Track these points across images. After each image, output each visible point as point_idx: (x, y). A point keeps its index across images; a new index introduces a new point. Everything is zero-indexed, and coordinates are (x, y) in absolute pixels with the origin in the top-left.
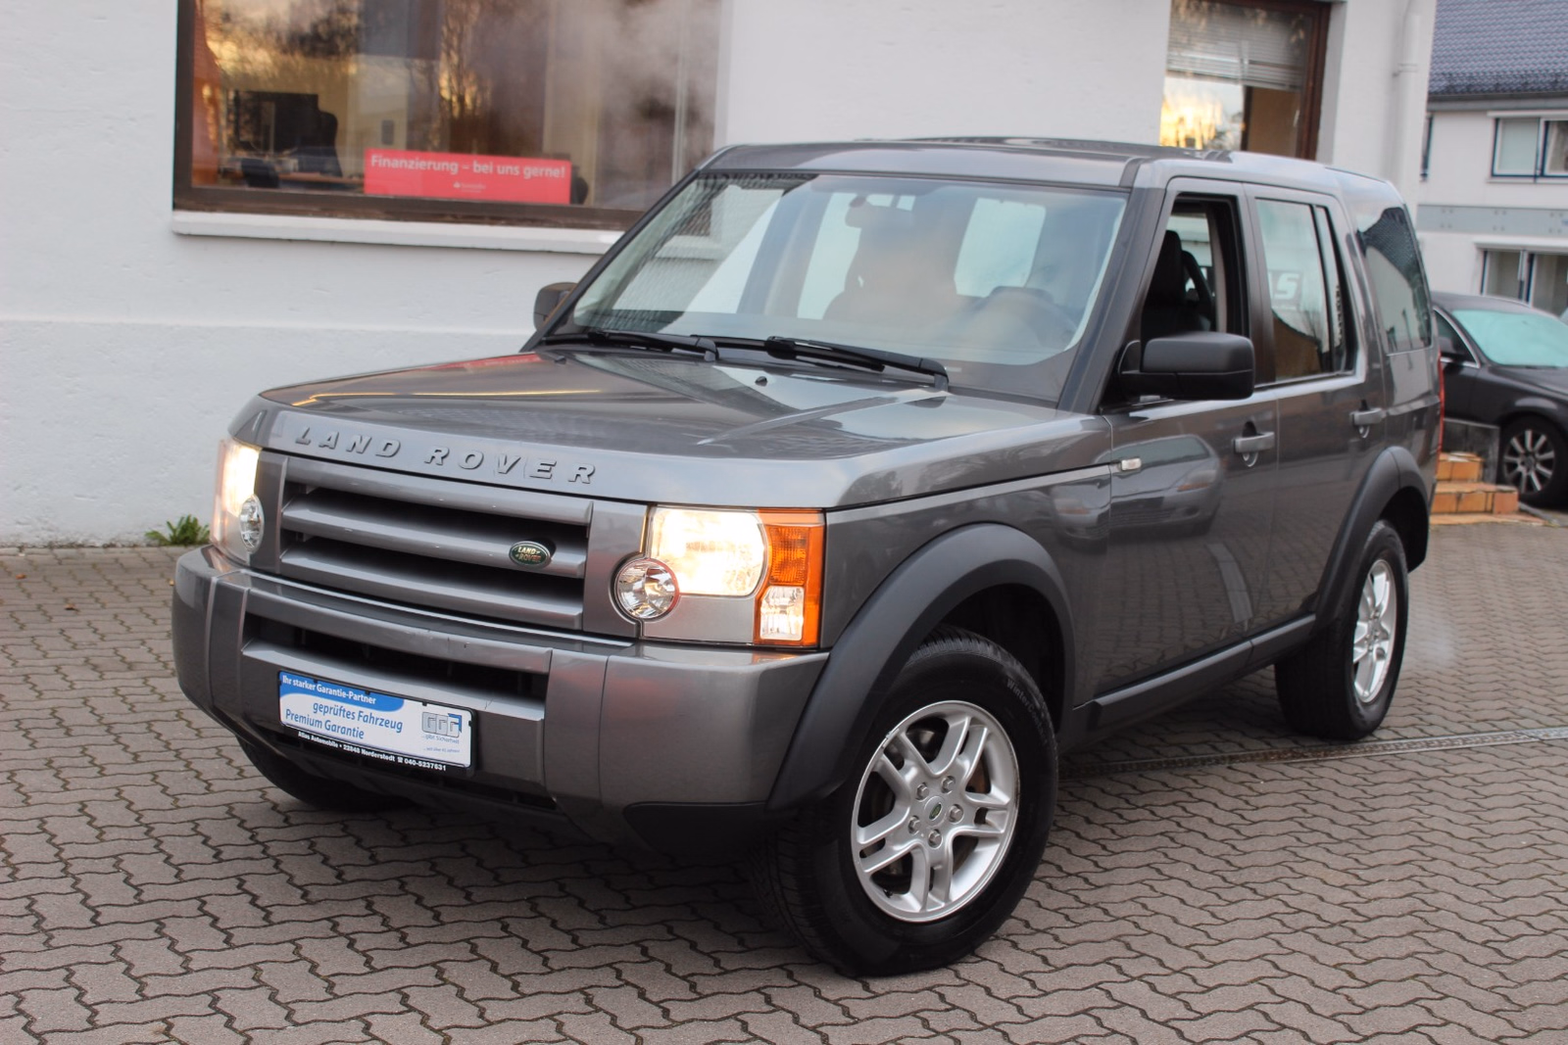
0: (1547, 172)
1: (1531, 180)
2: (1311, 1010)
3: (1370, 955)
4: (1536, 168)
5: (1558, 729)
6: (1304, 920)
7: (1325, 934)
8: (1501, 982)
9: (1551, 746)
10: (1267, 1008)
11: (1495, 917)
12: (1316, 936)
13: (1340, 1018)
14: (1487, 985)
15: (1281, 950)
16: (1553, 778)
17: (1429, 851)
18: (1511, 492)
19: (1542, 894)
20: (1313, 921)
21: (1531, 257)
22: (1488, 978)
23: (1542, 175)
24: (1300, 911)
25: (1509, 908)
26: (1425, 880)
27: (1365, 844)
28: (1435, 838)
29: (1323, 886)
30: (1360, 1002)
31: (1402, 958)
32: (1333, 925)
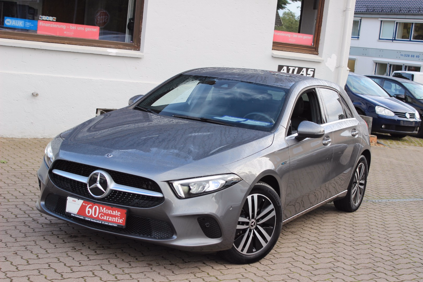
0: (396, 39)
1: (392, 41)
2: (304, 257)
3: (321, 247)
4: (393, 37)
5: (378, 200)
6: (304, 240)
7: (309, 243)
8: (353, 254)
9: (375, 203)
10: (294, 257)
11: (354, 240)
12: (308, 243)
13: (312, 260)
14: (350, 254)
15: (298, 246)
16: (375, 211)
17: (339, 226)
18: (375, 137)
19: (367, 236)
20: (307, 240)
21: (391, 65)
22: (350, 253)
23: (395, 40)
24: (304, 237)
25: (358, 239)
26: (337, 232)
27: (322, 224)
28: (341, 223)
29: (310, 232)
30: (317, 257)
31: (329, 248)
32: (312, 241)
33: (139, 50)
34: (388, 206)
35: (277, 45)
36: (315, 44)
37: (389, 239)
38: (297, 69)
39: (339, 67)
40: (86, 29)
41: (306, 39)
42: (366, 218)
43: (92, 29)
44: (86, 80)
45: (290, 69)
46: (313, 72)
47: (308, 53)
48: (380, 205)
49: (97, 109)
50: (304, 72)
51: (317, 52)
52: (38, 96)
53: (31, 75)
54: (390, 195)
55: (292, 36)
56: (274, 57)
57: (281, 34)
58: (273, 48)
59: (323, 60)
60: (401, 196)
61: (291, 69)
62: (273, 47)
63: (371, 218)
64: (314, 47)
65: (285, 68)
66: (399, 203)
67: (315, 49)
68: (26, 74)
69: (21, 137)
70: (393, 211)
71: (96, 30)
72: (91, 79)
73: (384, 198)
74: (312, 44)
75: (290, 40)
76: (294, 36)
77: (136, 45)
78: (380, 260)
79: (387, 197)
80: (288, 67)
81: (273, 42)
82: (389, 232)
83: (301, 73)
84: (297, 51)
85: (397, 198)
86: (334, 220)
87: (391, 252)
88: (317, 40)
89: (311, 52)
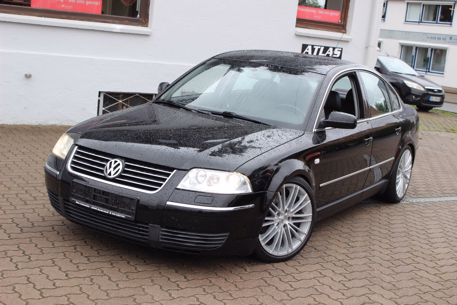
1: (417, 23)
3: (351, 271)
4: (419, 20)
5: (416, 199)
6: (331, 258)
8: (392, 280)
11: (392, 259)
12: (336, 265)
16: (413, 214)
17: (373, 237)
19: (408, 252)
20: (334, 259)
21: (417, 48)
22: (388, 279)
23: (421, 22)
24: (330, 255)
25: (396, 257)
26: (371, 247)
27: (352, 234)
28: (375, 233)
29: (338, 247)
30: (347, 286)
31: (361, 272)
32: (340, 260)
33: (147, 26)
34: (429, 207)
35: (301, 22)
36: (342, 22)
37: (437, 256)
38: (322, 49)
39: (368, 46)
40: (87, 2)
41: (334, 15)
42: (404, 225)
43: (94, 2)
44: (87, 59)
45: (315, 48)
46: (340, 52)
47: (335, 30)
48: (418, 207)
49: (100, 93)
50: (330, 52)
51: (345, 30)
52: (32, 77)
53: (23, 53)
54: (428, 193)
55: (317, 12)
56: (298, 36)
57: (306, 9)
58: (298, 25)
59: (352, 39)
60: (442, 194)
61: (317, 48)
62: (296, 24)
63: (410, 224)
64: (341, 25)
65: (310, 47)
66: (440, 203)
67: (343, 27)
68: (18, 53)
69: (12, 124)
70: (435, 215)
71: (99, 3)
72: (92, 59)
73: (422, 196)
74: (339, 22)
75: (315, 16)
76: (320, 13)
77: (144, 21)
78: (428, 289)
79: (426, 195)
80: (313, 46)
81: (297, 19)
82: (434, 245)
83: (327, 53)
84: (323, 29)
85: (436, 196)
86: (367, 229)
87: (441, 276)
88: (344, 17)
89: (338, 31)
